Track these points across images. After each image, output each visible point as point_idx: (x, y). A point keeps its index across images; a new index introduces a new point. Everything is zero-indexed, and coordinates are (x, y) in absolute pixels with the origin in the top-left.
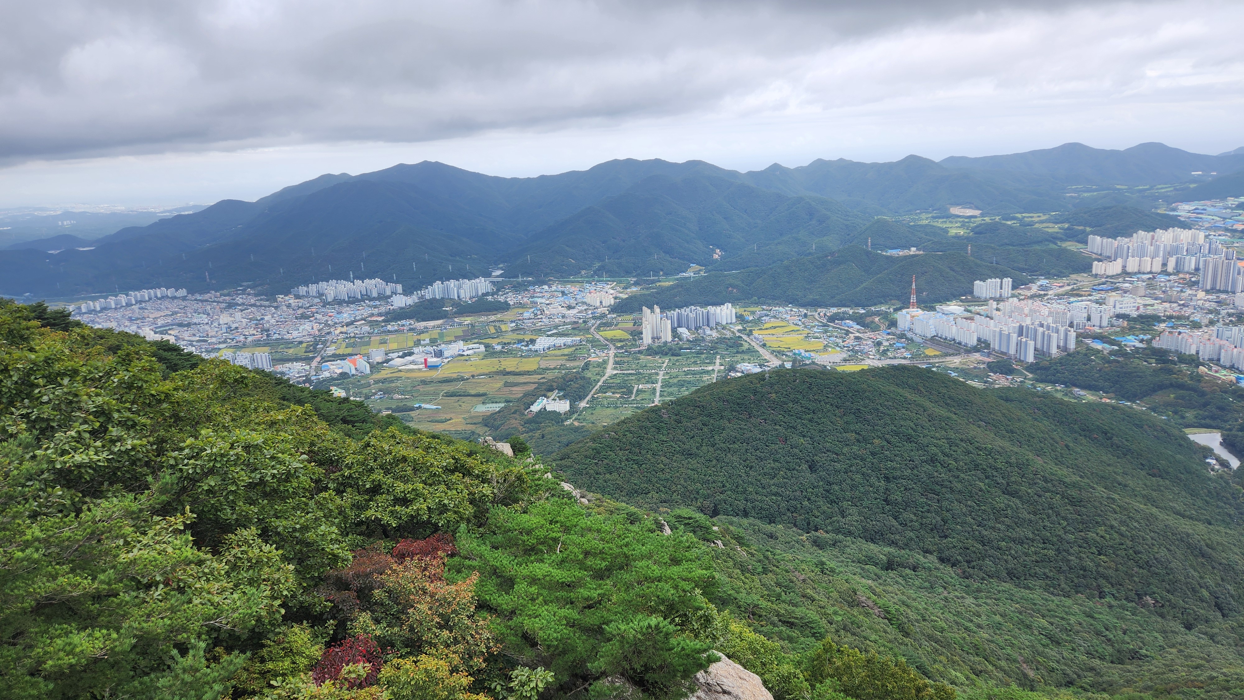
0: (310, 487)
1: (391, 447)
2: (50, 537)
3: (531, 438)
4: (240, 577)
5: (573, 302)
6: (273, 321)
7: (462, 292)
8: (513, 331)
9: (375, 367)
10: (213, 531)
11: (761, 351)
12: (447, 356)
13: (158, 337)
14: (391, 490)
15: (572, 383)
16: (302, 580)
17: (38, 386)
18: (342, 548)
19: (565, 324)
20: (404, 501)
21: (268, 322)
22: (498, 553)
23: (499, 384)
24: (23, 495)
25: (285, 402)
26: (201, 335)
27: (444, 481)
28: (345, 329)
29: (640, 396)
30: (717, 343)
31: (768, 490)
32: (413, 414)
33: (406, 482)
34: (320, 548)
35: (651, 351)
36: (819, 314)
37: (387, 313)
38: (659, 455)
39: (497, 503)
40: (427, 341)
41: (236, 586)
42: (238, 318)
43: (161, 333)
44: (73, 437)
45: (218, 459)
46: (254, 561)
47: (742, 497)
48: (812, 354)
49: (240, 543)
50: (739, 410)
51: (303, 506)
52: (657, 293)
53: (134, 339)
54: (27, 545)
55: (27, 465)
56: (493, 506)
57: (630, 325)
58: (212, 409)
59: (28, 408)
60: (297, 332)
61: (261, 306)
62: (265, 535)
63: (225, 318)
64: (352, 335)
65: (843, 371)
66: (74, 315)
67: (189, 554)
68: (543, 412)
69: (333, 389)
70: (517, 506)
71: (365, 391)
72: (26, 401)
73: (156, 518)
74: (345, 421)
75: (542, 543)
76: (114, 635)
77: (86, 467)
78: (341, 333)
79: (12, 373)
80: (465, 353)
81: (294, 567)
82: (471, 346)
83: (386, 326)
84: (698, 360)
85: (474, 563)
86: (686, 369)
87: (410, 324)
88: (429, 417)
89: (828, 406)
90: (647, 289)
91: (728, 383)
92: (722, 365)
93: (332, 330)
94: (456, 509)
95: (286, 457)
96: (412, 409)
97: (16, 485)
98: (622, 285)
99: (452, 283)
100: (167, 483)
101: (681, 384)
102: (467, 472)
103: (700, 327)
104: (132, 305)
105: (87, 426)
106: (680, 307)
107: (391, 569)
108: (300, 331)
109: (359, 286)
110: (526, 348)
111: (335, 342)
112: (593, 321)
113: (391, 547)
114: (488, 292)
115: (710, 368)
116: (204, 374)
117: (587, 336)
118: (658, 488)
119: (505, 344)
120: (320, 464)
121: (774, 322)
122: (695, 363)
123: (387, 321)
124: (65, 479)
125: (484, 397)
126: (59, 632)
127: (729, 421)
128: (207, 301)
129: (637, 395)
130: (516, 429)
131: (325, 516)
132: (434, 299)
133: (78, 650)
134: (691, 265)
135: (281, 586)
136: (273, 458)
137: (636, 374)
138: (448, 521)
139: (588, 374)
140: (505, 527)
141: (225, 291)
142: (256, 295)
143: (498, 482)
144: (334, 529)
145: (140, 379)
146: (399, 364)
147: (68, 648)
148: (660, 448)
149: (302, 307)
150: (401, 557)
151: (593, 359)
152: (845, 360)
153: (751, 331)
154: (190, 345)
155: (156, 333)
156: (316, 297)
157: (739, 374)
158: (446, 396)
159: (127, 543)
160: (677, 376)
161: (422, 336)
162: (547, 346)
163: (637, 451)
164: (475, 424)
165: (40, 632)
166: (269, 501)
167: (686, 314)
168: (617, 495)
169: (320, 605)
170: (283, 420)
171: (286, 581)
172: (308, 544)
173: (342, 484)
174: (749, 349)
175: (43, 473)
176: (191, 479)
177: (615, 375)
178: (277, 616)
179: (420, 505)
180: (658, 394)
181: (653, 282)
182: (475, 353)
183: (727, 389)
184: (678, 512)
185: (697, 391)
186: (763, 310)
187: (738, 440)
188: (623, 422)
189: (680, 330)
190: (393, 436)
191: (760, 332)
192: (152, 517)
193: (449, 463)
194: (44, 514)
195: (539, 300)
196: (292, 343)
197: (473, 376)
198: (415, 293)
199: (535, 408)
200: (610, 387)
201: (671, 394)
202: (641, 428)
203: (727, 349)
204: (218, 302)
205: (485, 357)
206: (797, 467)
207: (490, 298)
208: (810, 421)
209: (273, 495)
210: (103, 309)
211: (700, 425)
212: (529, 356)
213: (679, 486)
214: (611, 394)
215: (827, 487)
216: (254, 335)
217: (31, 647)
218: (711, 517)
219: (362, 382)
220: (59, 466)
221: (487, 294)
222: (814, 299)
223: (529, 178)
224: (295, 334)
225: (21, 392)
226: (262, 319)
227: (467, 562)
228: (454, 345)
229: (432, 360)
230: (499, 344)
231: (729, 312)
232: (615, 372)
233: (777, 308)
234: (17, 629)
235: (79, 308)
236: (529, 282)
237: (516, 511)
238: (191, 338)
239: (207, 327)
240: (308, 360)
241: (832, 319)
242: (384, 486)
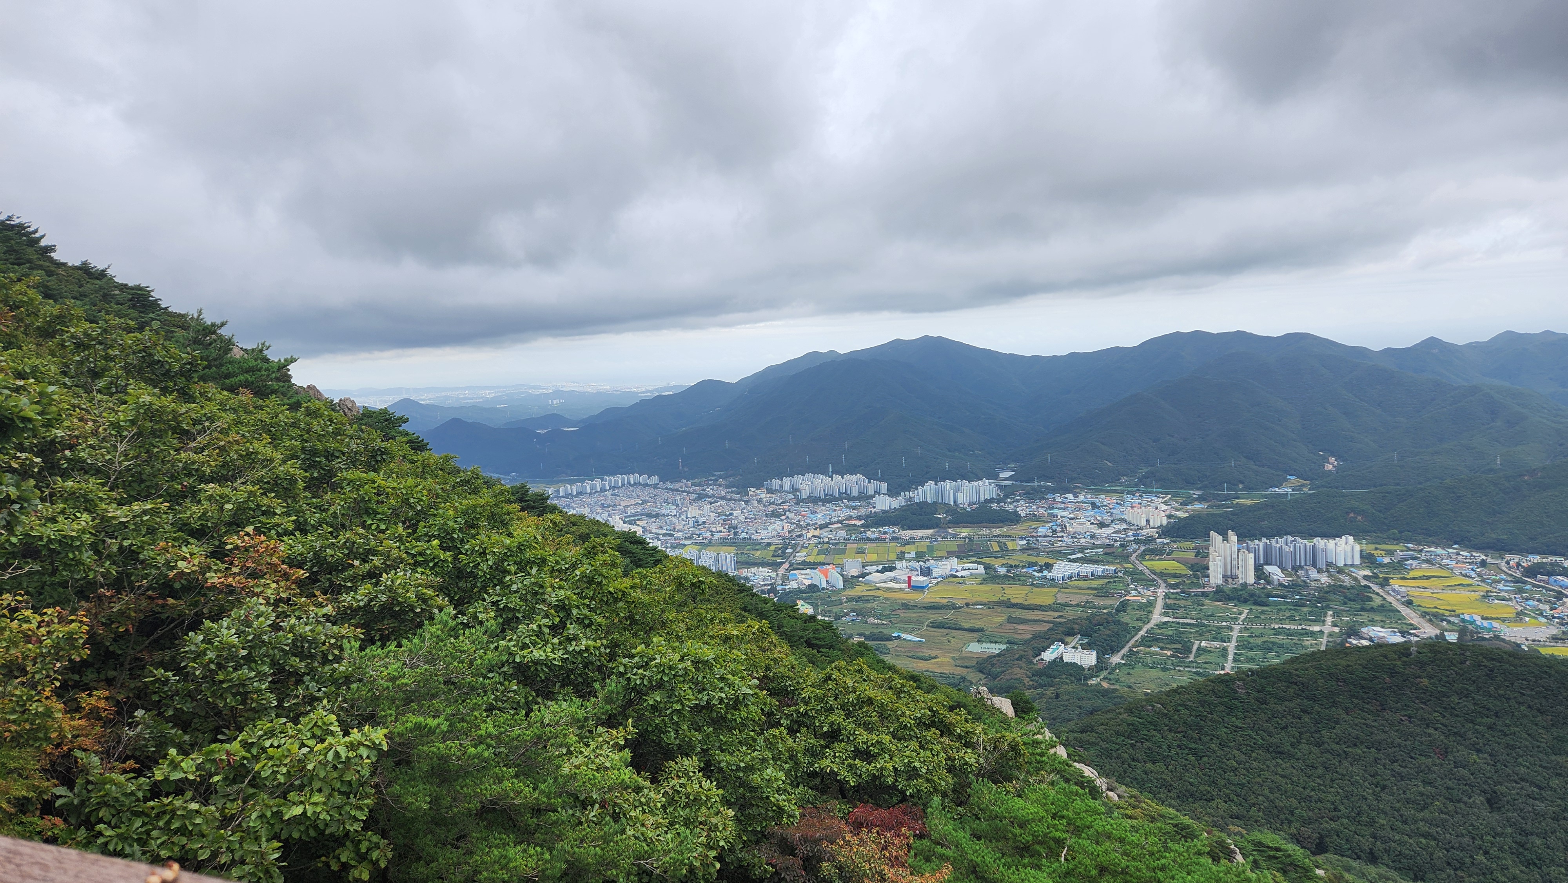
0: (759, 719)
1: (856, 684)
2: (501, 733)
3: (1041, 696)
4: (677, 814)
5: (1107, 518)
6: (742, 518)
7: (960, 496)
8: (1023, 550)
9: (850, 581)
10: (656, 755)
11: (1404, 610)
12: (937, 575)
13: (626, 528)
14: (852, 738)
15: (1101, 627)
16: (741, 832)
17: (509, 573)
18: (789, 801)
19: (1094, 546)
20: (867, 756)
21: (737, 518)
22: (980, 845)
23: (1001, 619)
24: (484, 687)
25: (746, 614)
26: (668, 528)
27: (917, 737)
28: (818, 532)
29: (1202, 657)
30: (1327, 592)
31: (1413, 827)
32: (890, 645)
33: (870, 731)
34: (764, 795)
35: (1220, 594)
36: (1508, 563)
37: (867, 517)
38: (1230, 747)
39: (983, 777)
40: (913, 555)
41: (672, 824)
42: (705, 512)
43: (630, 523)
44: (534, 631)
45: (667, 671)
46: (692, 798)
47: (1367, 831)
48: (1496, 624)
49: (680, 774)
50: (1365, 696)
51: (751, 742)
52: (1233, 513)
53: (602, 529)
54: (480, 741)
55: (490, 655)
56: (978, 780)
57: (1191, 555)
58: (667, 614)
59: (499, 595)
60: (766, 532)
61: (731, 499)
62: (708, 769)
63: (693, 511)
64: (826, 540)
65: (1552, 655)
66: (552, 498)
67: (626, 778)
68: (1058, 662)
69: (800, 603)
70: (1009, 786)
71: (835, 609)
72: (498, 587)
73: (600, 729)
74: (809, 644)
75: (1040, 843)
76: (547, 856)
77: (542, 664)
78: (814, 536)
79: (488, 557)
80: (959, 574)
81: (733, 813)
82: (967, 566)
83: (865, 532)
84: (1295, 614)
85: (949, 852)
86: (1276, 626)
87: (894, 532)
88: (909, 651)
89: (1522, 708)
90: (1218, 507)
91: (1347, 654)
92: (1337, 626)
93: (804, 532)
94: (930, 777)
95: (737, 680)
96: (889, 639)
97: (478, 675)
98: (1180, 500)
99: (948, 485)
100: (613, 692)
101: (1267, 647)
102: (946, 729)
103: (1301, 567)
104: (606, 491)
105: (548, 620)
106: (1269, 536)
107: (844, 839)
108: (770, 531)
109: (837, 483)
110: (1040, 575)
111: (806, 547)
112: (1135, 546)
113: (846, 811)
114: (993, 498)
115: (1317, 628)
116: (663, 573)
117: (1126, 566)
118: (1227, 796)
119: (1011, 566)
120: (772, 693)
121: (1426, 569)
122: (1291, 619)
123: (866, 526)
124: (523, 675)
125: (980, 634)
126: (498, 841)
127: (1347, 711)
128: (677, 490)
129: (1198, 655)
130: (1020, 681)
131: (773, 758)
132: (925, 503)
133: (511, 865)
134: (1289, 477)
135: (718, 833)
136: (722, 679)
137: (1197, 626)
138: (918, 791)
139: (1125, 618)
140: (991, 811)
141: (697, 481)
142: (727, 487)
143: (985, 748)
144: (781, 775)
145: (601, 575)
146: (877, 580)
147: (503, 862)
148: (1231, 736)
149: (773, 503)
150: (858, 826)
151: (1132, 597)
152: (1555, 638)
153: (1386, 580)
154: (656, 538)
155: (624, 522)
156: (789, 493)
157: (1365, 643)
158: (932, 627)
159: (569, 753)
160: (1262, 635)
161: (907, 548)
162: (1067, 574)
163: (1195, 735)
164: (966, 667)
165: (482, 838)
166: (714, 729)
167: (1278, 546)
168: (1162, 796)
169: (760, 868)
170: (737, 636)
171: (724, 829)
172: (753, 789)
173: (797, 722)
174: (1382, 606)
175: (503, 665)
176: (638, 692)
177: (1165, 623)
178: (712, 870)
179: (884, 763)
180: (1231, 657)
181: (1228, 498)
182: (971, 574)
183: (1344, 663)
184: (1257, 836)
185: (1293, 661)
186: (1409, 549)
187: (1362, 743)
188: (1175, 691)
189: (1269, 569)
190: (860, 671)
191: (1402, 582)
192: (596, 727)
193: (924, 714)
194: (500, 709)
195: (1060, 513)
196: (760, 544)
197: (967, 605)
198: (902, 494)
199: (1048, 656)
200: (1157, 640)
201: (1251, 660)
202: (1203, 703)
203: (1345, 603)
204: (688, 492)
205: (984, 581)
206: (1465, 799)
207: (994, 506)
208: (1490, 728)
209: (720, 723)
210: (580, 493)
211: (1297, 711)
212: (1042, 586)
213: (1260, 798)
214: (1157, 649)
215: (1519, 838)
216: (721, 532)
217: (471, 853)
218: (1314, 854)
219: (834, 599)
220: (518, 660)
221: (992, 500)
222: (1498, 540)
223: (1055, 356)
224: (764, 534)
225: (494, 577)
226: (731, 514)
227: (939, 849)
228: (945, 562)
229: (918, 579)
230: (1003, 565)
231: (1349, 549)
232: (1166, 619)
233: (1432, 549)
234: (462, 831)
235: (558, 491)
236: (1047, 488)
237: (1008, 792)
238: (658, 531)
239: (674, 520)
240: (775, 566)
241: (1532, 571)
242: (844, 732)
